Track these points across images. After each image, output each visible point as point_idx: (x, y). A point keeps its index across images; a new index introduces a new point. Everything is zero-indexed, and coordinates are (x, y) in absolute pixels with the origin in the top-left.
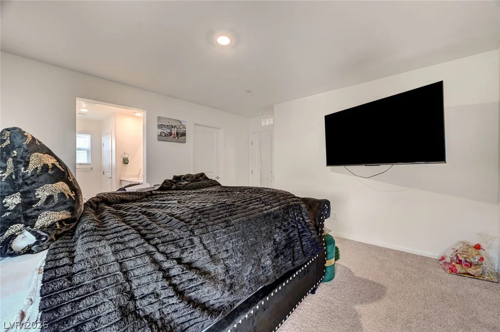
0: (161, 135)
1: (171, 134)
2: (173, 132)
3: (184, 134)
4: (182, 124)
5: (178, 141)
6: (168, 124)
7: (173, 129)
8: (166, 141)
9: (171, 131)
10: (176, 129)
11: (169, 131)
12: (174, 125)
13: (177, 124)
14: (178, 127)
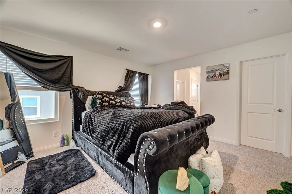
0: (208, 78)
1: (215, 76)
2: (217, 74)
3: (227, 73)
4: (225, 66)
5: (221, 79)
6: (213, 70)
7: (217, 72)
8: (211, 81)
9: (215, 74)
10: (219, 71)
11: (214, 74)
12: (217, 69)
13: (220, 68)
14: (221, 69)
